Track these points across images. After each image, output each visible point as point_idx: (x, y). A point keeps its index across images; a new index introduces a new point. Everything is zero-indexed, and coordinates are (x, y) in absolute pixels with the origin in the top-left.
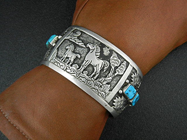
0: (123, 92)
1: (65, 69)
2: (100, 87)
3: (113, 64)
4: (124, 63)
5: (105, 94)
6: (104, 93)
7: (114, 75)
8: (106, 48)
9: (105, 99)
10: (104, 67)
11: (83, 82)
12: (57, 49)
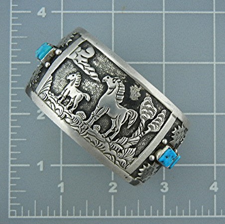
0: (155, 158)
1: (63, 116)
2: (119, 152)
3: (144, 115)
4: (162, 113)
5: (127, 163)
6: (125, 161)
7: (144, 133)
8: (136, 86)
9: (125, 169)
10: (128, 121)
11: (91, 142)
12: (52, 75)
